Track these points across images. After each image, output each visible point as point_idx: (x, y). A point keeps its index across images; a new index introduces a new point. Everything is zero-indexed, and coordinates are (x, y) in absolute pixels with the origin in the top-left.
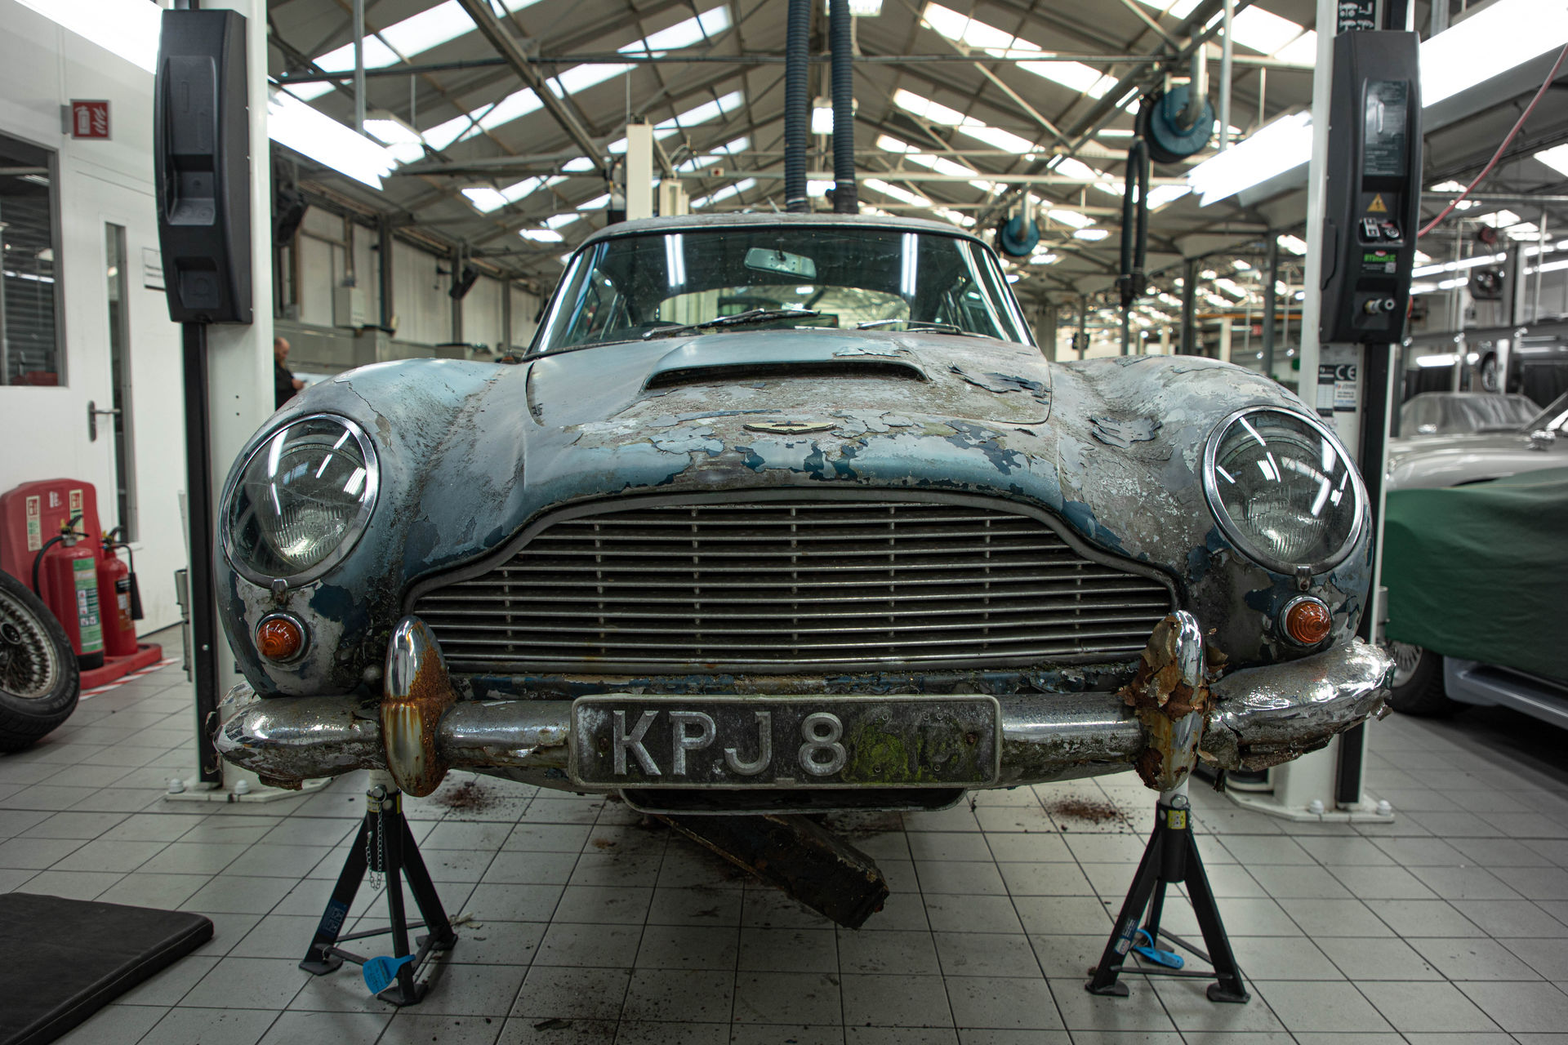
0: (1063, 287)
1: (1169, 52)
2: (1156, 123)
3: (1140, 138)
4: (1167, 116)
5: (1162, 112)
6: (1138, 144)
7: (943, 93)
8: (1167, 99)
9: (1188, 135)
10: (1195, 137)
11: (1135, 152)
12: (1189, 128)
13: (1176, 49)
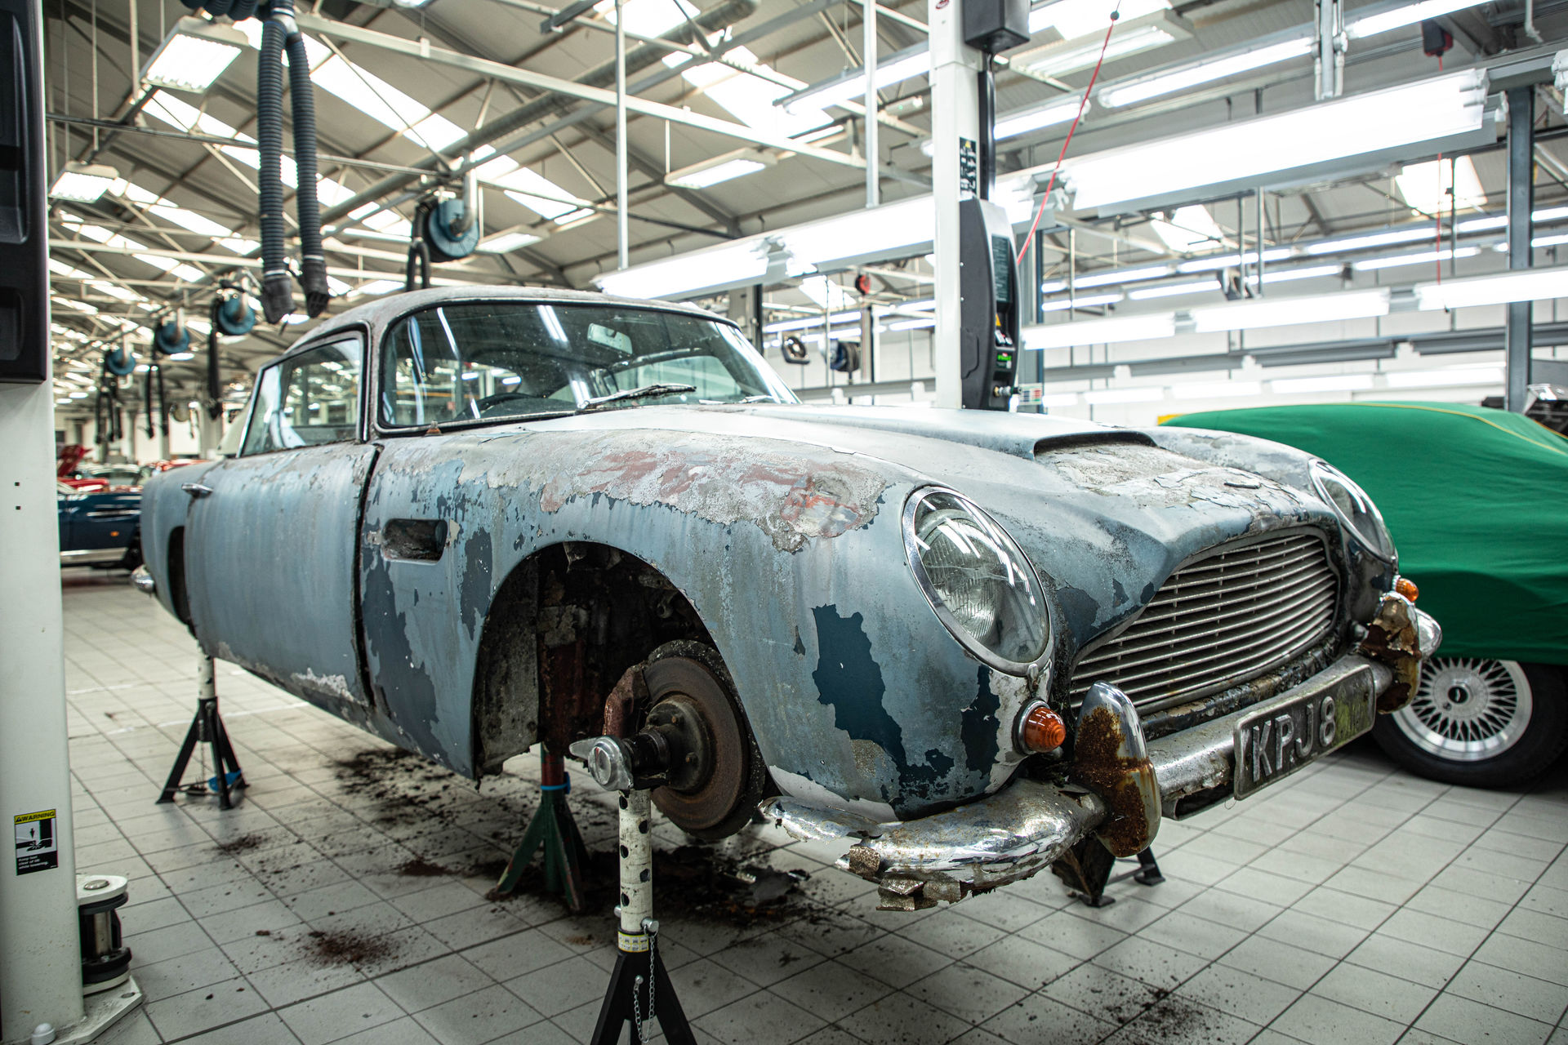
0: (233, 365)
1: (441, 168)
2: (433, 228)
3: (420, 239)
4: (442, 223)
5: (438, 220)
6: (419, 245)
7: (144, 173)
8: (441, 209)
9: (458, 241)
10: (465, 242)
11: (414, 252)
12: (460, 235)
13: (447, 167)
